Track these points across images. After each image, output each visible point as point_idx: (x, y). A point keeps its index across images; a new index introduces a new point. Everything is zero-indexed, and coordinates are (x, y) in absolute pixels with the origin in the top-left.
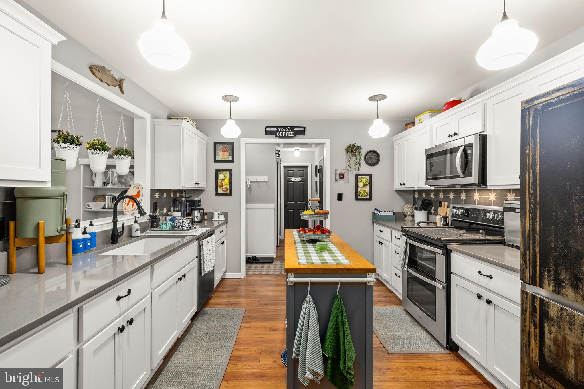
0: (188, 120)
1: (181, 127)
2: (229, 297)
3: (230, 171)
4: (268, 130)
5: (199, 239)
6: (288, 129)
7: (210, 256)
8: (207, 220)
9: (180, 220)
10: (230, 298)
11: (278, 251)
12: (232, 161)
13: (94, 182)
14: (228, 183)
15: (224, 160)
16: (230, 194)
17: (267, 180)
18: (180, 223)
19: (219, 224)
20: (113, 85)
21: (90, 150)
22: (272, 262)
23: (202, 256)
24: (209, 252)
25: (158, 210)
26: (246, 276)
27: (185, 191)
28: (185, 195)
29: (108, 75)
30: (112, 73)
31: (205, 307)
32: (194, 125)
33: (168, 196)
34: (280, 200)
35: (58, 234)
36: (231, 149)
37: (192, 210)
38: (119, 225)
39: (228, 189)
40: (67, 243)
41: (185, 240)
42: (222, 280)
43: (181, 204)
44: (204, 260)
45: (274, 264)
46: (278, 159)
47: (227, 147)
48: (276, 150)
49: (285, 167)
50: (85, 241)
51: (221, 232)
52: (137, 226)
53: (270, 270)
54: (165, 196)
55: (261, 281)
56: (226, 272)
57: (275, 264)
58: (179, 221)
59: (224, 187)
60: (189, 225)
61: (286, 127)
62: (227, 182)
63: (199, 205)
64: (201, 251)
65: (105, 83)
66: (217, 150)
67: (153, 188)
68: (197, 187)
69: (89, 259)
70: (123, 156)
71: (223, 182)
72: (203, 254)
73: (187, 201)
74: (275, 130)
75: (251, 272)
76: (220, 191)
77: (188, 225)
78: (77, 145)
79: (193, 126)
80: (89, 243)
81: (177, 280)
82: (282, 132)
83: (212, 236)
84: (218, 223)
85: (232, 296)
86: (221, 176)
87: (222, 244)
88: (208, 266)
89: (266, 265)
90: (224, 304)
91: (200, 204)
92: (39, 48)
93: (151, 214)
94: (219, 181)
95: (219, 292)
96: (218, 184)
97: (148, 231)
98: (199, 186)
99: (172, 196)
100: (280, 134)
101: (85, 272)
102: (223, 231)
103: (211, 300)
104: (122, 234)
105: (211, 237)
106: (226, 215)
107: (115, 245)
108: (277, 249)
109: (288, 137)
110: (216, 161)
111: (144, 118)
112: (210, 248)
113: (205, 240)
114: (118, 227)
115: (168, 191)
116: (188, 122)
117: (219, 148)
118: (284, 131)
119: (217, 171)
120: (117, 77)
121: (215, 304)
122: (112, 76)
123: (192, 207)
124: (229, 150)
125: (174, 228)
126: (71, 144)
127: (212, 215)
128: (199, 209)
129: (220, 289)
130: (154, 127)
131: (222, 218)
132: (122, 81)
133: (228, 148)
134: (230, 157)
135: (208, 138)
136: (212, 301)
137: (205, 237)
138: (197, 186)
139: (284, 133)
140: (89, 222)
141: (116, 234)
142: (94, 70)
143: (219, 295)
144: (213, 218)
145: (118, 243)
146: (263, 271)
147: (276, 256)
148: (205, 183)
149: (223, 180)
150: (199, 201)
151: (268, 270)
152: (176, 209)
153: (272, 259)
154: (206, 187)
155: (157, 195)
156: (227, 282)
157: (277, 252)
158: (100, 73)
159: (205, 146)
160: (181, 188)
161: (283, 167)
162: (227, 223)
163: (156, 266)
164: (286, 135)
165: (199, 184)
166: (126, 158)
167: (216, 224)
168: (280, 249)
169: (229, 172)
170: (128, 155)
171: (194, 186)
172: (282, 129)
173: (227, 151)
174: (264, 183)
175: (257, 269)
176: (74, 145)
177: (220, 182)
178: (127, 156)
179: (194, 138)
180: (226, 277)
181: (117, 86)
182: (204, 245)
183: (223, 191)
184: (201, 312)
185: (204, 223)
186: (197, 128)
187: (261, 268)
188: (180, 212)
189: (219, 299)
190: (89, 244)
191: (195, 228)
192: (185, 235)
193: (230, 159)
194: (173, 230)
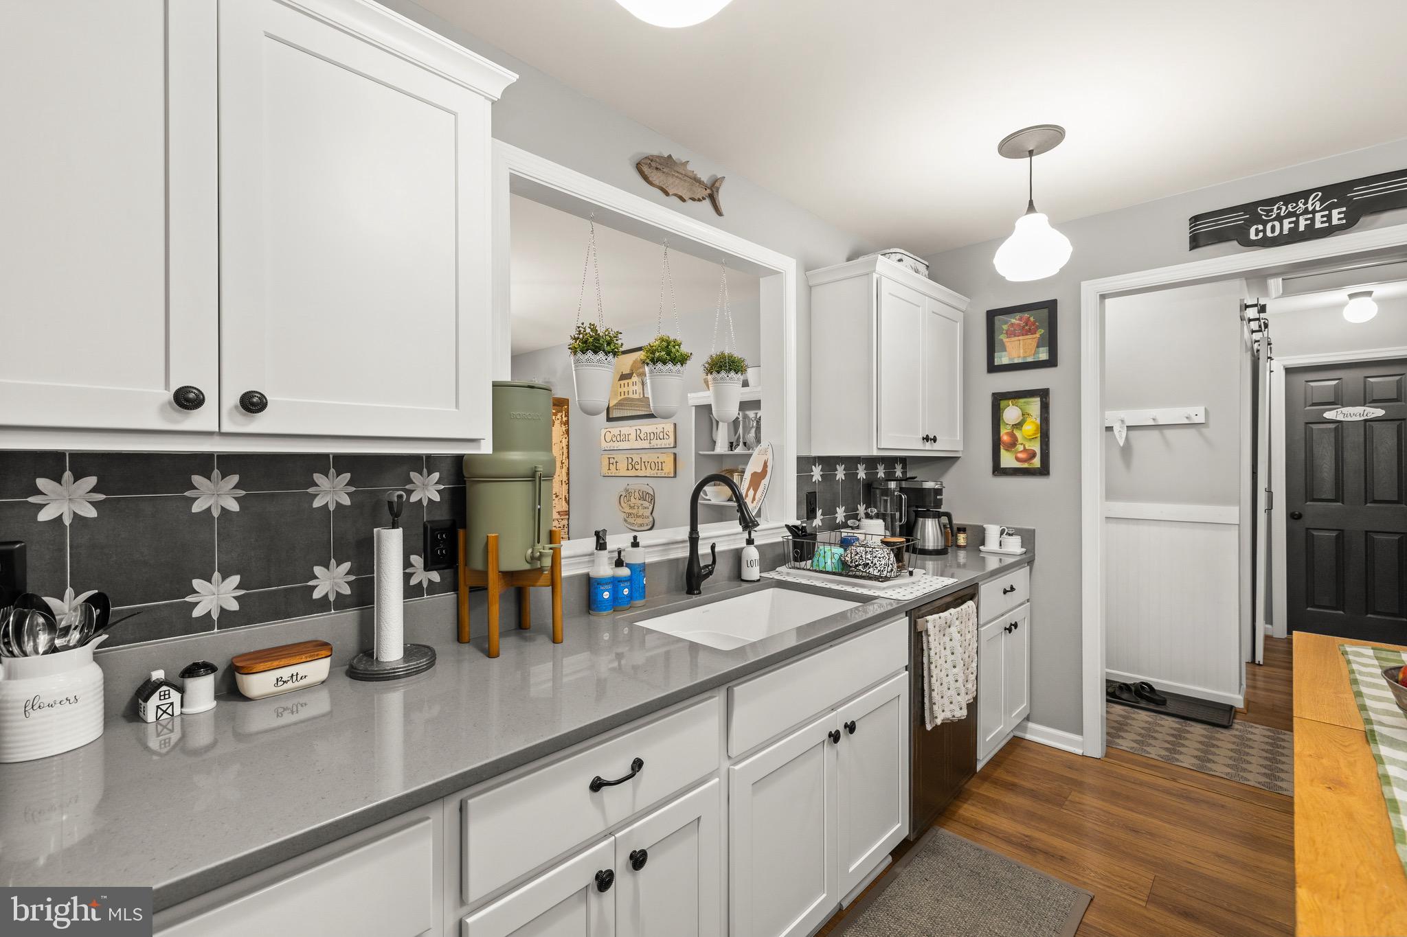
0: (899, 256)
1: (875, 276)
2: (1031, 815)
3: (1043, 394)
4: (1204, 227)
5: (916, 612)
6: (1310, 202)
7: (955, 670)
8: (964, 547)
9: (862, 548)
10: (1033, 823)
11: (1254, 680)
12: (1052, 362)
13: (714, 442)
14: (1035, 434)
15: (1020, 361)
16: (1044, 471)
17: (1201, 419)
18: (862, 556)
19: (1004, 564)
20: (693, 199)
21: (648, 364)
22: (1225, 723)
23: (926, 666)
24: (950, 658)
25: (819, 513)
26: (1107, 755)
27: (903, 461)
28: (904, 473)
29: (680, 176)
30: (690, 167)
31: (942, 825)
32: (922, 268)
33: (851, 475)
34: (1269, 492)
35: (527, 567)
36: (1046, 324)
37: (918, 515)
38: (704, 549)
39: (1033, 455)
40: (553, 589)
41: (873, 610)
42: (1015, 744)
43: (885, 498)
44: (933, 680)
45: (1235, 736)
46: (1256, 346)
47: (1032, 319)
48: (1247, 307)
49: (1289, 371)
50: (615, 582)
51: (1005, 592)
52: (752, 553)
53: (1214, 754)
54: (840, 474)
55: (1167, 792)
56: (1028, 719)
57: (1241, 738)
58: (858, 550)
59: (1020, 448)
60: (885, 564)
61: (1305, 195)
62: (1031, 433)
63: (939, 503)
64: (922, 650)
65: (675, 195)
66: (996, 334)
67: (805, 453)
68: (928, 450)
69: (627, 628)
70: (723, 374)
71: (1018, 433)
72: (930, 663)
73: (902, 490)
74: (1239, 219)
75: (1125, 743)
76: (1008, 460)
77: (883, 562)
78: (607, 353)
79: (917, 271)
80: (626, 590)
81: (826, 736)
82: (1279, 218)
83: (964, 606)
84: (1001, 560)
85: (1042, 819)
86: (1011, 413)
87: (1010, 631)
88: (946, 701)
89: (1198, 730)
90: (1008, 839)
91: (941, 500)
92: (455, 114)
93: (798, 523)
94: (1004, 431)
95: (996, 783)
96: (999, 438)
97: (783, 569)
98: (936, 446)
99: (862, 474)
100: (1264, 231)
101: (619, 656)
102: (1012, 589)
103: (966, 806)
104: (711, 573)
105: (958, 609)
106: (1028, 537)
107: (695, 598)
108: (1252, 676)
109: (1312, 234)
110: (993, 368)
111: (777, 273)
112: (956, 643)
113: (936, 616)
114: (700, 552)
115: (851, 462)
116: (900, 260)
117: (1005, 327)
118: (1289, 215)
119: (999, 400)
120: (705, 177)
121: (977, 827)
122: (691, 174)
123: (917, 507)
124: (1037, 328)
125: (845, 569)
126: (595, 352)
127: (979, 537)
128: (938, 515)
129: (1000, 774)
130: (809, 289)
131: (1014, 546)
132: (717, 184)
133: (1034, 324)
134: (1041, 349)
135: (968, 300)
136: (968, 810)
137: (939, 607)
138: (928, 446)
139: (1286, 222)
140: (629, 538)
141: (696, 570)
142: (646, 169)
143: (996, 797)
144: (983, 543)
145: (700, 593)
146: (1181, 753)
147: (1248, 702)
148: (959, 435)
149: (1019, 426)
150: (938, 492)
151: (1206, 752)
152: (871, 512)
153: (1229, 710)
154: (960, 448)
155: (817, 473)
156: (1031, 755)
157: (1252, 686)
158: (659, 174)
159: (959, 328)
160: (875, 453)
161: (1283, 373)
162: (1030, 562)
163: (740, 690)
164: (1302, 228)
165: (935, 440)
166: (731, 379)
167: (993, 564)
168: (1265, 677)
169: (1039, 399)
170: (735, 370)
171: (920, 445)
172: (1279, 208)
173: (1031, 332)
174: (1191, 432)
175: (1155, 739)
176: (601, 355)
177: (1007, 434)
178: (732, 374)
179: (919, 307)
180: (1028, 736)
181: (704, 199)
182: (931, 632)
183: (1018, 459)
184: (926, 840)
185: (956, 556)
186: (931, 277)
187: (1173, 735)
188: (882, 521)
189: (993, 812)
190: (626, 592)
191: (911, 573)
192: (871, 593)
193: (1043, 355)
194: (844, 573)
